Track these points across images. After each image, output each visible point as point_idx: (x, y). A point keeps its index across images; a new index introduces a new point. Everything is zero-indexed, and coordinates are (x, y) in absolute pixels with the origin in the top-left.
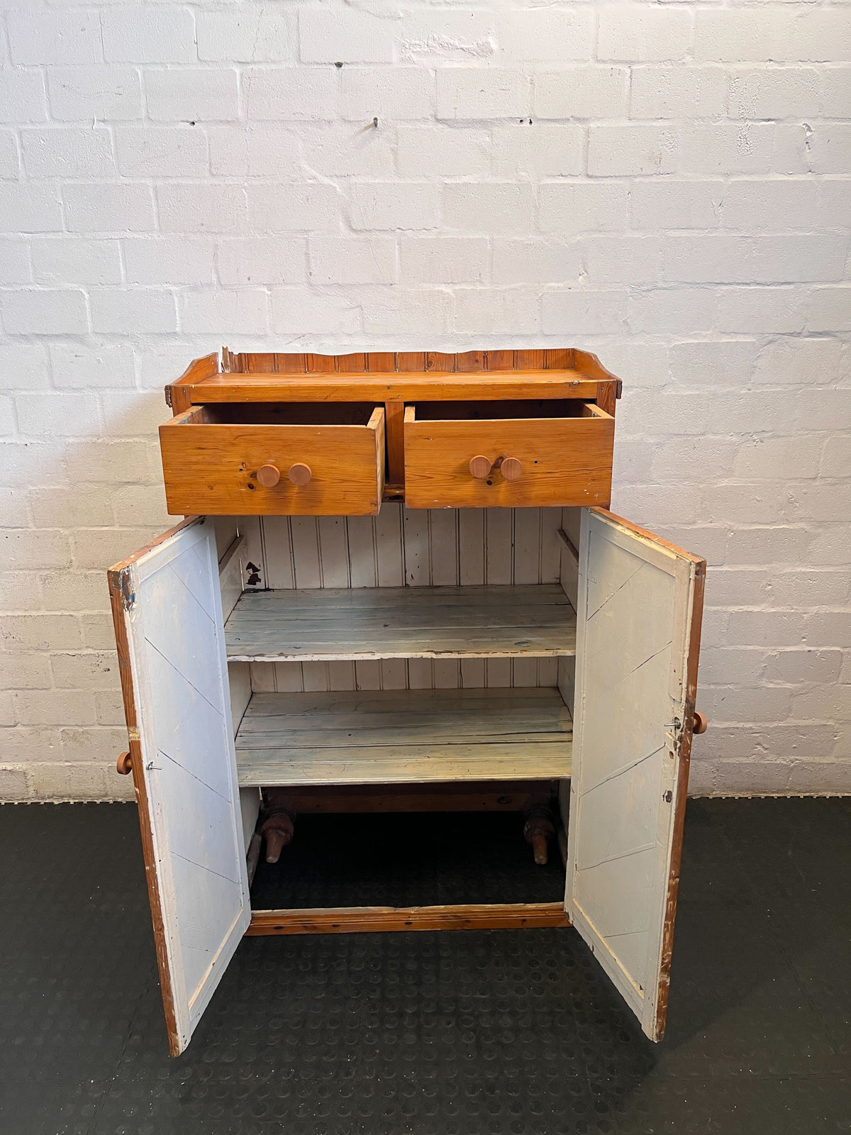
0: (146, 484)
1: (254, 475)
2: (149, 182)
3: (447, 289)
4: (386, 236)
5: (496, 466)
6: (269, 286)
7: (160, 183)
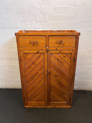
0: (14, 48)
1: (31, 42)
2: (15, 7)
3: (54, 22)
4: (46, 14)
5: (61, 42)
6: (30, 22)
7: (16, 7)
